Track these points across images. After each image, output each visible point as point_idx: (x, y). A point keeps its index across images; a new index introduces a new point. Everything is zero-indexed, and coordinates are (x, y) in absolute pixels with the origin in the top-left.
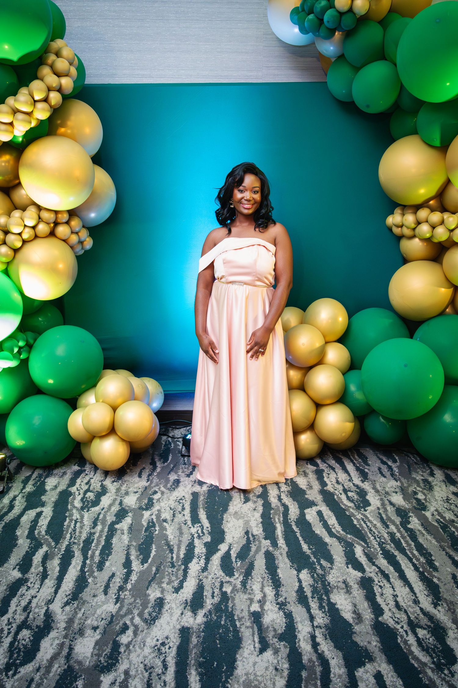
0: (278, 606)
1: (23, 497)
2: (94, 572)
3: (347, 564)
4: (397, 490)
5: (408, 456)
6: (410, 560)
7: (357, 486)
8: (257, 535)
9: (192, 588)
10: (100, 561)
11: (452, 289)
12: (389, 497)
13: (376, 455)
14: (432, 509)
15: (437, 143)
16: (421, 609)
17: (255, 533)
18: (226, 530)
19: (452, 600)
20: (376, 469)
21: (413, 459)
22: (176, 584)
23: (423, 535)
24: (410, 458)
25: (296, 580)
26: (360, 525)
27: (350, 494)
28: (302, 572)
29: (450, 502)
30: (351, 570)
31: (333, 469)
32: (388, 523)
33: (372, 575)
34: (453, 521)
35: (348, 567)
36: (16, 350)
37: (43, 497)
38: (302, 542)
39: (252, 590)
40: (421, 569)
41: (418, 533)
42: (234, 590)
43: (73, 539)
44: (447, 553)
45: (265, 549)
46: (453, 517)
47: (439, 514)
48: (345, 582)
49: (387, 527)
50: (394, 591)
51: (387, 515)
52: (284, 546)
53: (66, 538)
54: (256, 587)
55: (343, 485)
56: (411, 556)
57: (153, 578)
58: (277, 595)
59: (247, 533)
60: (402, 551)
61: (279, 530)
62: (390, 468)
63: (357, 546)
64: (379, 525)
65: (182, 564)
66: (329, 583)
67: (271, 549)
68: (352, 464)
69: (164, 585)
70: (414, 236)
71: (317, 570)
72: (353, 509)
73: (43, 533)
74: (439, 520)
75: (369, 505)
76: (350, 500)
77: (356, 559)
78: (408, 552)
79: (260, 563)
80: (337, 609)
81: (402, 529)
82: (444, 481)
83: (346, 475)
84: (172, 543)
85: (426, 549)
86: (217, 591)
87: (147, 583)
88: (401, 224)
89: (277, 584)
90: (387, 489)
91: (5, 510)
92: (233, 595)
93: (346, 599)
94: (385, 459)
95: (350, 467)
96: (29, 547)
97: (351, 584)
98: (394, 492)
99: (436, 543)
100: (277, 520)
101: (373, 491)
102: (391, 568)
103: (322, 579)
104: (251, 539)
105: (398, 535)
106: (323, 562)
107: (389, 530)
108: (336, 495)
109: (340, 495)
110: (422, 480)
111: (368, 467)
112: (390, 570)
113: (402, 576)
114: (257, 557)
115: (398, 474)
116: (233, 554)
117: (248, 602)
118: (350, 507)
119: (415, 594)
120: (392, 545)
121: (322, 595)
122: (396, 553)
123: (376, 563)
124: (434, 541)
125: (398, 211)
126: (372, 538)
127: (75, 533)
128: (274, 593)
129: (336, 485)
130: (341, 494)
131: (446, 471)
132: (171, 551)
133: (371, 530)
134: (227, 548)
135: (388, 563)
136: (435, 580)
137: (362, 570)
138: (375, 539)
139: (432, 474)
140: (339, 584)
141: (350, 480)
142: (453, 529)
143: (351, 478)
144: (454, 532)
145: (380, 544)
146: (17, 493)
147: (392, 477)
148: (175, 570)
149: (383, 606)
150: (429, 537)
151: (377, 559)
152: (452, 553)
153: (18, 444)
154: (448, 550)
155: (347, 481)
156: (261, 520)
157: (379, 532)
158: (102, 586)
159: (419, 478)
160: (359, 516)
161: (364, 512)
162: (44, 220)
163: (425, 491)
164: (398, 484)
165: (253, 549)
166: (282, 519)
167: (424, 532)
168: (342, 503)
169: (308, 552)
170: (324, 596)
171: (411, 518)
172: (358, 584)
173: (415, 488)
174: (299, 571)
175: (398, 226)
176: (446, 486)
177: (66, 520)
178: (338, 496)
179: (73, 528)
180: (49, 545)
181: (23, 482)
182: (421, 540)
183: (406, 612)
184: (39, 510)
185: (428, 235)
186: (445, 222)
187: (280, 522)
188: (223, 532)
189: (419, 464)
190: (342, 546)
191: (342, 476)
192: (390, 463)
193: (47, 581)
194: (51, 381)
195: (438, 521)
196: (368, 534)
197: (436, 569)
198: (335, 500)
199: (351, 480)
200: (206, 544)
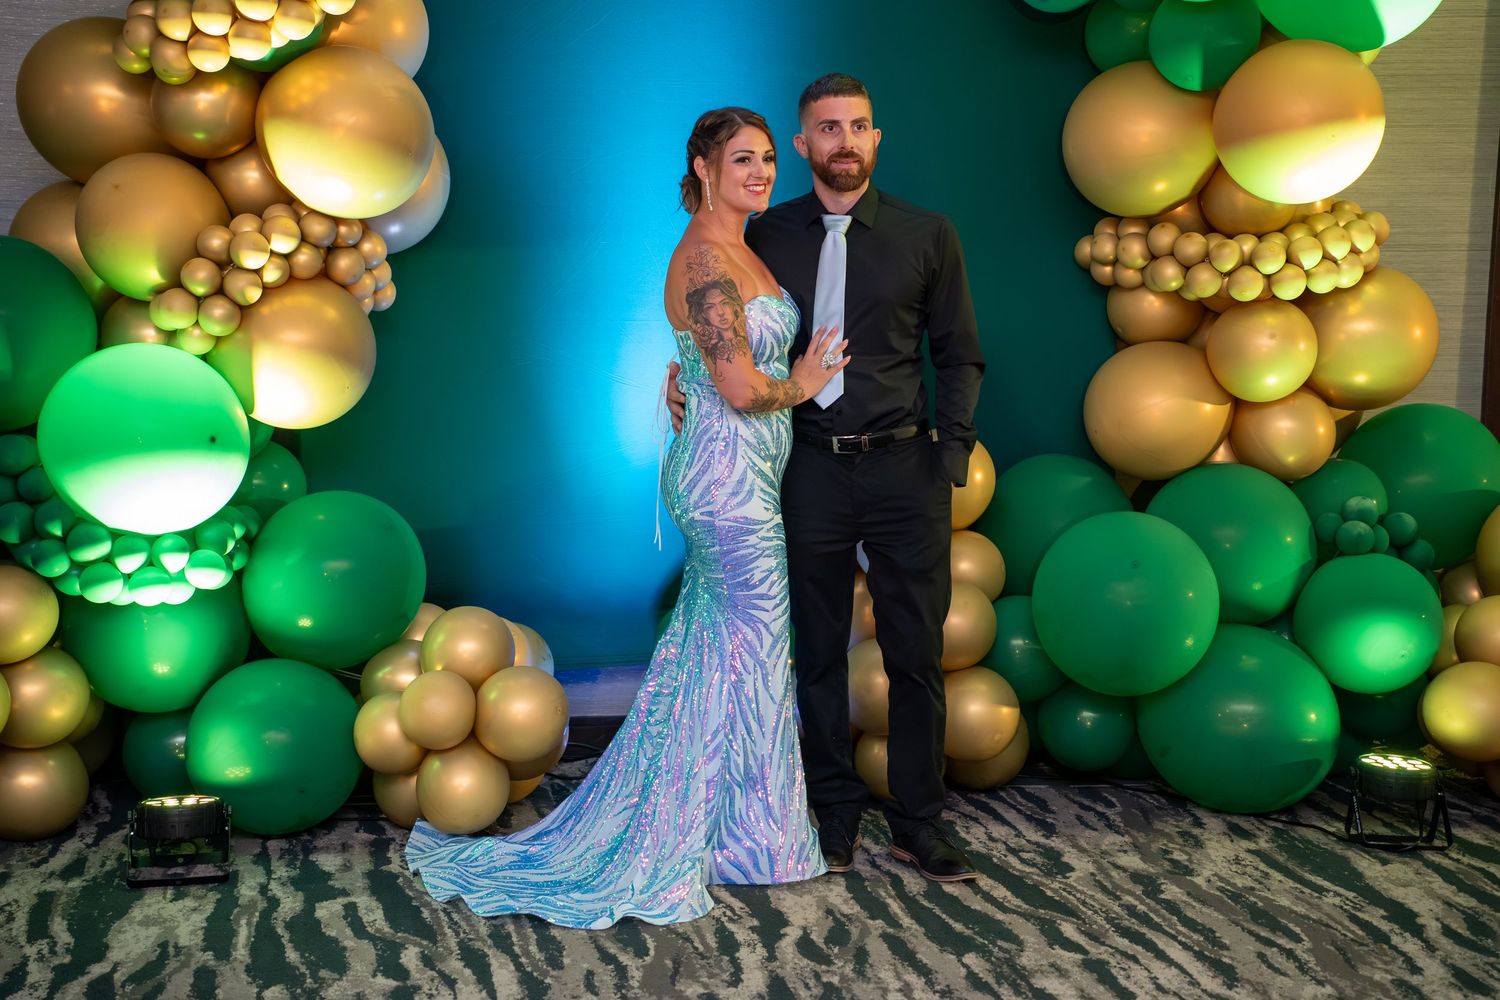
0: (937, 994)
1: (283, 884)
2: (548, 971)
3: (1051, 945)
4: (1125, 848)
5: (1141, 797)
6: (1174, 938)
7: (1037, 844)
8: (853, 915)
9: (761, 980)
10: (546, 959)
11: (1229, 404)
12: (1111, 859)
13: (1066, 796)
14: (1207, 873)
15: (1195, 83)
16: (1204, 991)
17: (846, 910)
18: (784, 910)
19: (1260, 980)
20: (1073, 818)
21: (1150, 801)
22: (726, 976)
23: (1194, 907)
24: (1145, 799)
25: (959, 965)
26: (1061, 896)
27: (1025, 856)
28: (966, 955)
29: (1243, 863)
30: (1058, 950)
31: (976, 820)
32: (1118, 893)
33: (1105, 957)
34: (1253, 889)
35: (1053, 949)
36: (231, 545)
37: (331, 883)
38: (951, 922)
39: (879, 978)
40: (1196, 948)
41: (1182, 905)
42: (843, 978)
43: (462, 935)
44: (1243, 929)
45: (880, 931)
46: (1250, 883)
47: (1221, 879)
48: (1052, 965)
49: (1118, 898)
50: (1149, 971)
51: (1113, 883)
52: (915, 926)
53: (445, 934)
54: (887, 975)
55: (1005, 843)
56: (1173, 932)
57: (676, 971)
58: (930, 983)
59: (829, 912)
60: (1157, 928)
61: (895, 907)
62: (1101, 816)
63: (1063, 923)
64: (1099, 896)
65: (721, 954)
66: (1024, 968)
67: (891, 930)
68: (1015, 812)
69: (705, 980)
70: (1143, 285)
71: (995, 954)
72: (1038, 875)
73: (387, 929)
74: (1223, 887)
75: (1072, 869)
76: (1028, 864)
77: (1067, 939)
78: (1167, 929)
79: (878, 949)
80: (1050, 995)
81: (1148, 901)
82: (1225, 834)
83: (1006, 827)
84: (681, 931)
85: (1201, 925)
86: (812, 983)
87: (669, 981)
88: (1111, 257)
89: (923, 971)
90: (1104, 847)
91: (262, 905)
92: (845, 985)
93: (1061, 984)
94: (1087, 802)
95: (1011, 816)
96: (376, 950)
97: (1068, 967)
98: (1119, 851)
99: (1221, 917)
100: (883, 894)
101: (1074, 851)
102: (1139, 948)
103: (1011, 963)
104: (843, 919)
105: (1141, 908)
106: (999, 943)
107: (1122, 902)
108: (995, 856)
109: (1003, 857)
110: (1178, 832)
111: (1052, 815)
112: (1138, 950)
113: (1161, 955)
114: (867, 940)
115: (1122, 825)
116: (818, 937)
117: (880, 992)
118: (1032, 873)
119: (1191, 976)
120: (1133, 920)
121: (1015, 980)
122: (1144, 930)
123: (1108, 942)
124: (1216, 914)
125: (1105, 229)
126: (1090, 913)
127: (460, 927)
128: (924, 980)
129: (991, 844)
130: (1005, 856)
131: (1229, 818)
132: (688, 939)
133: (1084, 903)
134: (801, 933)
135: (1130, 941)
136: (1226, 960)
137: (1085, 952)
138: (1096, 912)
139: (1198, 823)
140: (1044, 968)
141: (1017, 836)
142: (1252, 899)
143: (1020, 832)
144: (1256, 903)
145: (1109, 920)
146: (263, 880)
147: (1111, 829)
148: (711, 961)
149: (1132, 988)
150: (1204, 910)
151: (1106, 937)
152: (1254, 928)
153: (232, 776)
154: (1246, 925)
155: (1012, 836)
156: (850, 895)
157: (1102, 905)
158: (578, 986)
159: (1170, 829)
160: (1056, 885)
161: (1064, 880)
162: (312, 240)
163: (1187, 849)
164: (1127, 838)
165: (855, 932)
166: (893, 893)
167: (1194, 904)
168: (1014, 868)
169: (968, 932)
170: (1018, 981)
171: (1163, 887)
172: (1079, 966)
173: (1165, 845)
174: (959, 955)
175: (1105, 263)
176: (1232, 841)
177: (421, 912)
178: (1000, 858)
179: (446, 919)
180: (416, 944)
181: (255, 863)
182: (1190, 914)
183: (1175, 994)
184: (342, 900)
185: (1174, 285)
186: (1212, 255)
187: (891, 897)
188: (780, 914)
189: (1166, 810)
190: (1033, 924)
191: (998, 831)
192: (1100, 808)
193: (459, 985)
194: (305, 623)
195: (1218, 889)
196: (1081, 907)
197: (1225, 947)
198: (995, 864)
199: (1019, 834)
200: (753, 929)
